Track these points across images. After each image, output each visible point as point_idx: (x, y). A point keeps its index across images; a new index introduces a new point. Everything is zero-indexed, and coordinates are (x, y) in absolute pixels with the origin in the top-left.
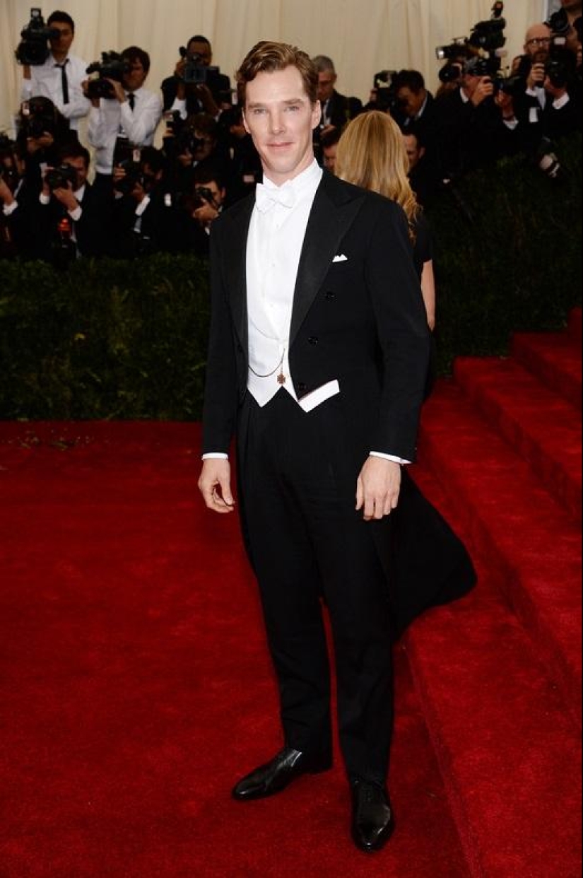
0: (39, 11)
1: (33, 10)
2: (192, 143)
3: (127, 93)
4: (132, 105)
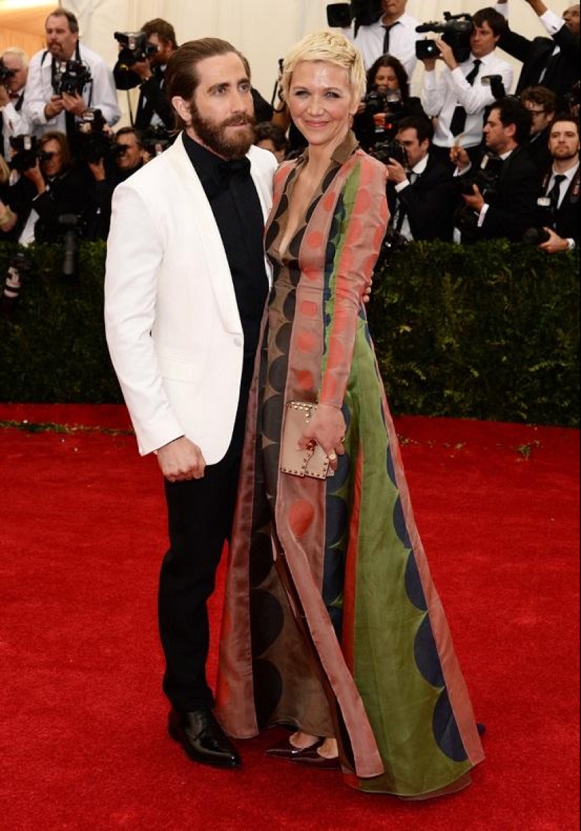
3: (474, 59)
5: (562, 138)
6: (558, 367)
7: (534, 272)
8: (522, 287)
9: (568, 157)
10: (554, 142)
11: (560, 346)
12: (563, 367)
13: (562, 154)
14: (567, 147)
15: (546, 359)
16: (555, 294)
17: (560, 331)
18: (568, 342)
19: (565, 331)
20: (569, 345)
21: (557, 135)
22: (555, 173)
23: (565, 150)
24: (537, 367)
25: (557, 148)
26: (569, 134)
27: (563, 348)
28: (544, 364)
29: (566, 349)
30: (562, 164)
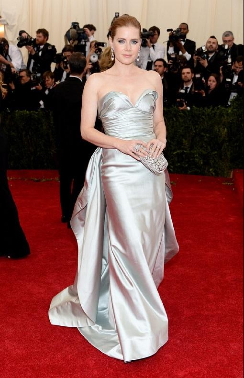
0: (118, 13)
1: (116, 13)
2: (179, 67)
3: (152, 44)
4: (154, 48)
5: (186, 74)
6: (183, 153)
7: (174, 119)
8: (170, 124)
9: (189, 81)
10: (183, 76)
11: (184, 145)
12: (185, 153)
13: (186, 80)
14: (188, 78)
15: (179, 150)
16: (182, 126)
17: (184, 140)
18: (187, 144)
19: (186, 139)
20: (187, 145)
21: (184, 73)
22: (185, 86)
23: (187, 79)
24: (176, 152)
25: (184, 78)
26: (188, 73)
27: (185, 146)
28: (178, 151)
29: (186, 146)
30: (187, 83)
